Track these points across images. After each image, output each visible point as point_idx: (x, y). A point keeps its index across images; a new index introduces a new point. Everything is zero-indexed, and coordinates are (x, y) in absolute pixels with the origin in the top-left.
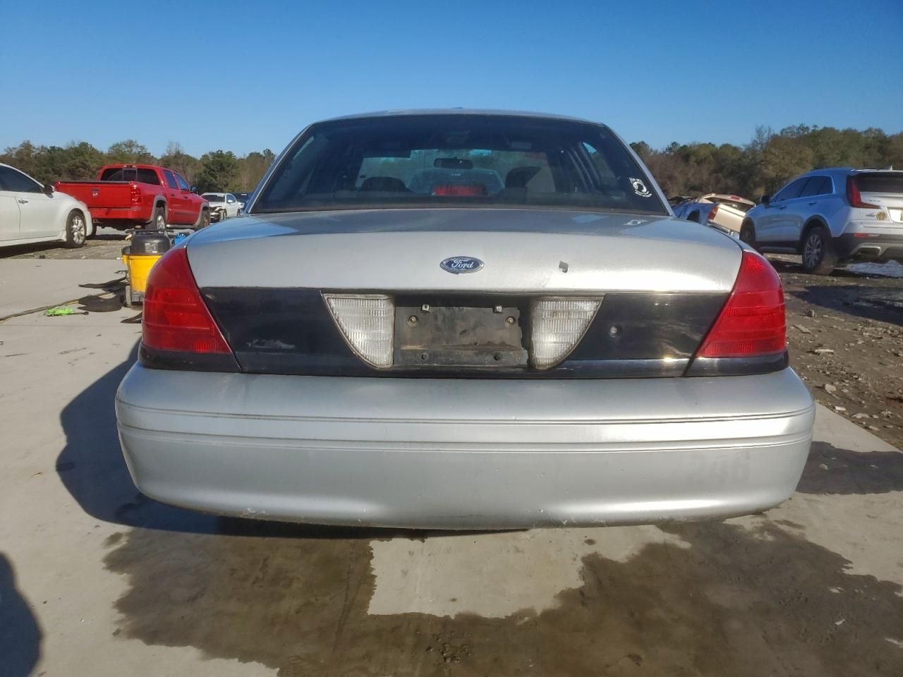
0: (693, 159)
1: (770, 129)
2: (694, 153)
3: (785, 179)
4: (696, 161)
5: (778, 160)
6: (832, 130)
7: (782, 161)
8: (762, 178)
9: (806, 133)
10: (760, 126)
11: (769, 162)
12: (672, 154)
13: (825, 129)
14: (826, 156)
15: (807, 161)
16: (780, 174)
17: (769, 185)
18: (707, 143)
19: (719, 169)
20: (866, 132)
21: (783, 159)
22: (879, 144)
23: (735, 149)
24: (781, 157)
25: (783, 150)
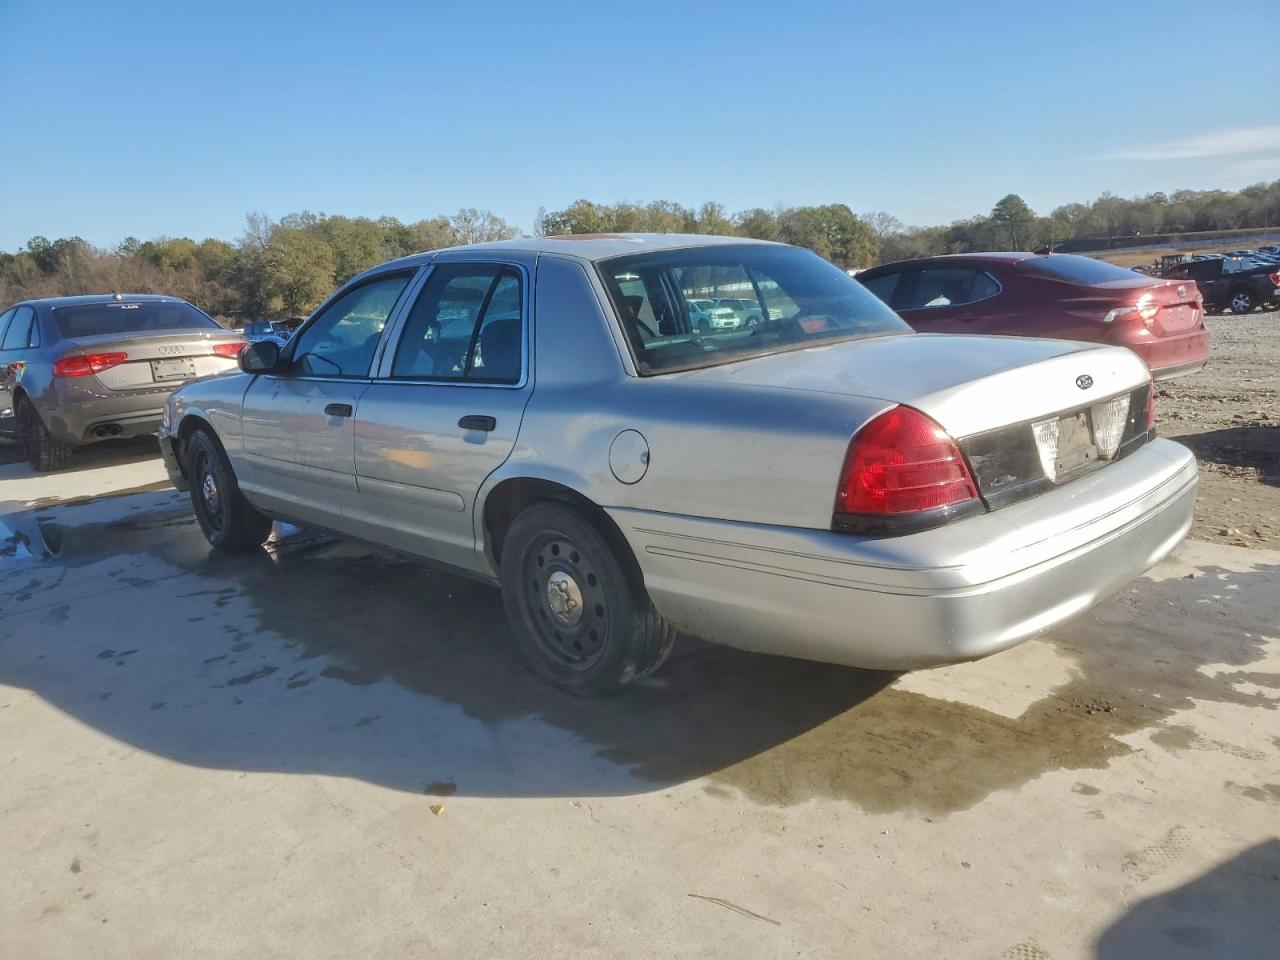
0: (166, 261)
1: (266, 218)
2: (167, 253)
3: (304, 284)
4: (172, 265)
5: (291, 260)
6: (342, 219)
7: (297, 261)
8: (276, 285)
9: (312, 223)
10: (251, 213)
11: (280, 263)
12: (132, 255)
13: (334, 219)
14: (346, 253)
15: (327, 260)
16: (297, 278)
17: (287, 293)
18: (181, 238)
19: (211, 275)
20: (380, 221)
21: (297, 258)
22: (398, 236)
23: (225, 247)
24: (293, 255)
25: (293, 245)
